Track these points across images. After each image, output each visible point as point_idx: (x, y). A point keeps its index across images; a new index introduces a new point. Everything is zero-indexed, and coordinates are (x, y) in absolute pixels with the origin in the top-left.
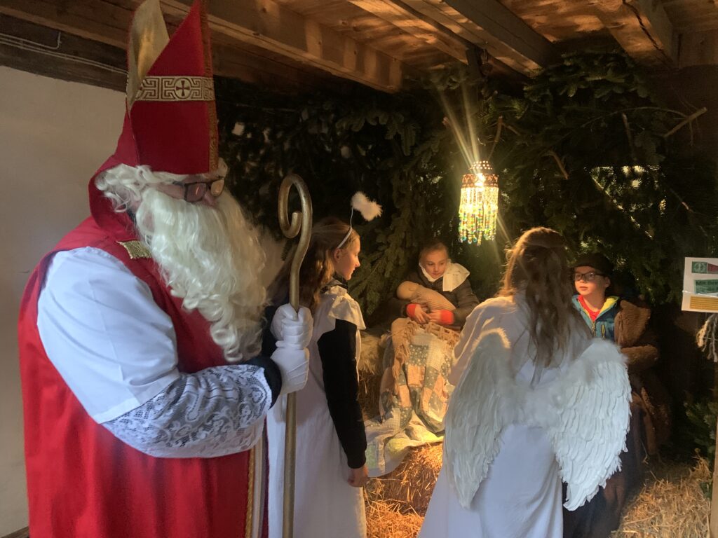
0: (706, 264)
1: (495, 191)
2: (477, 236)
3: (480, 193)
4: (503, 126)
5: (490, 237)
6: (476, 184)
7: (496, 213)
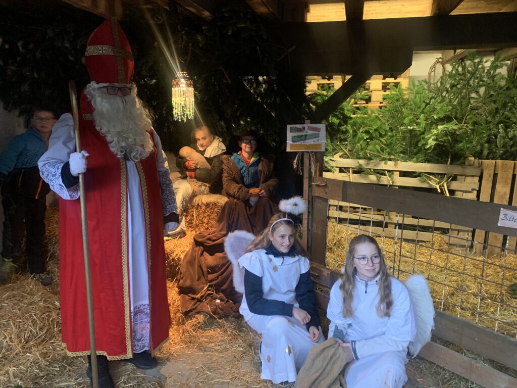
0: (296, 128)
1: (192, 89)
2: (184, 116)
3: (183, 91)
4: (192, 50)
5: (191, 117)
6: (181, 85)
7: (193, 103)
